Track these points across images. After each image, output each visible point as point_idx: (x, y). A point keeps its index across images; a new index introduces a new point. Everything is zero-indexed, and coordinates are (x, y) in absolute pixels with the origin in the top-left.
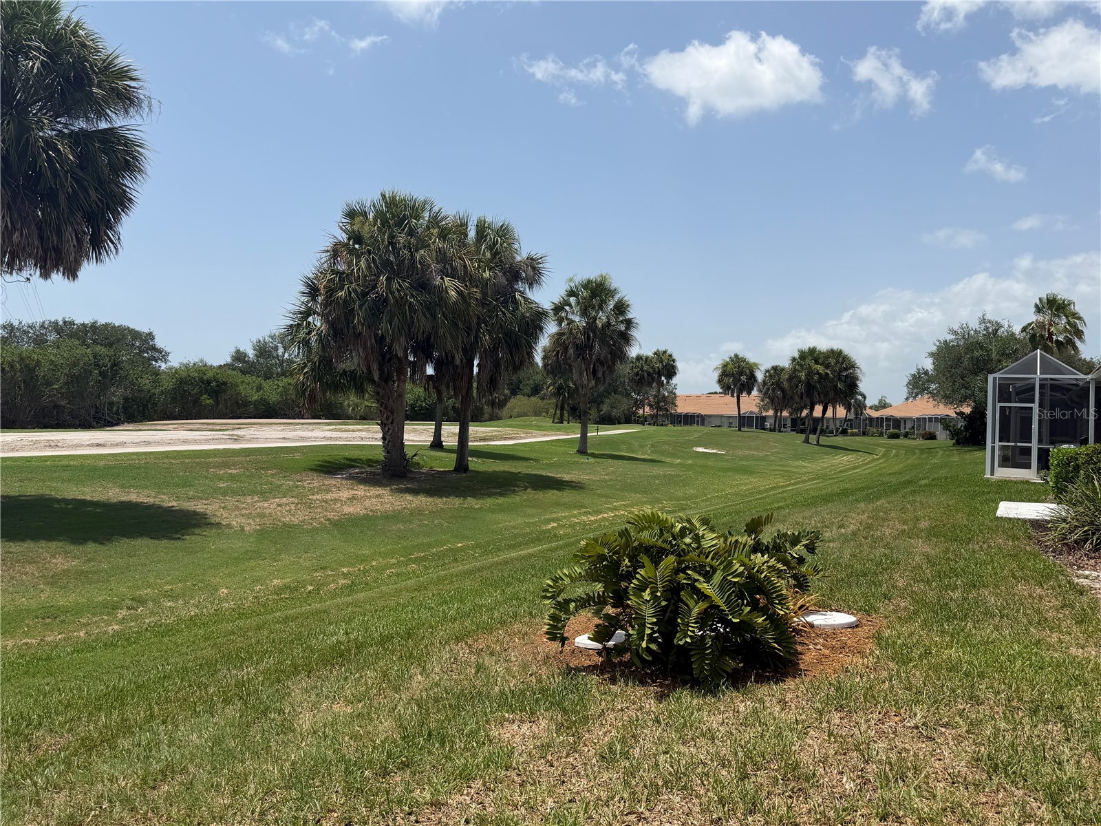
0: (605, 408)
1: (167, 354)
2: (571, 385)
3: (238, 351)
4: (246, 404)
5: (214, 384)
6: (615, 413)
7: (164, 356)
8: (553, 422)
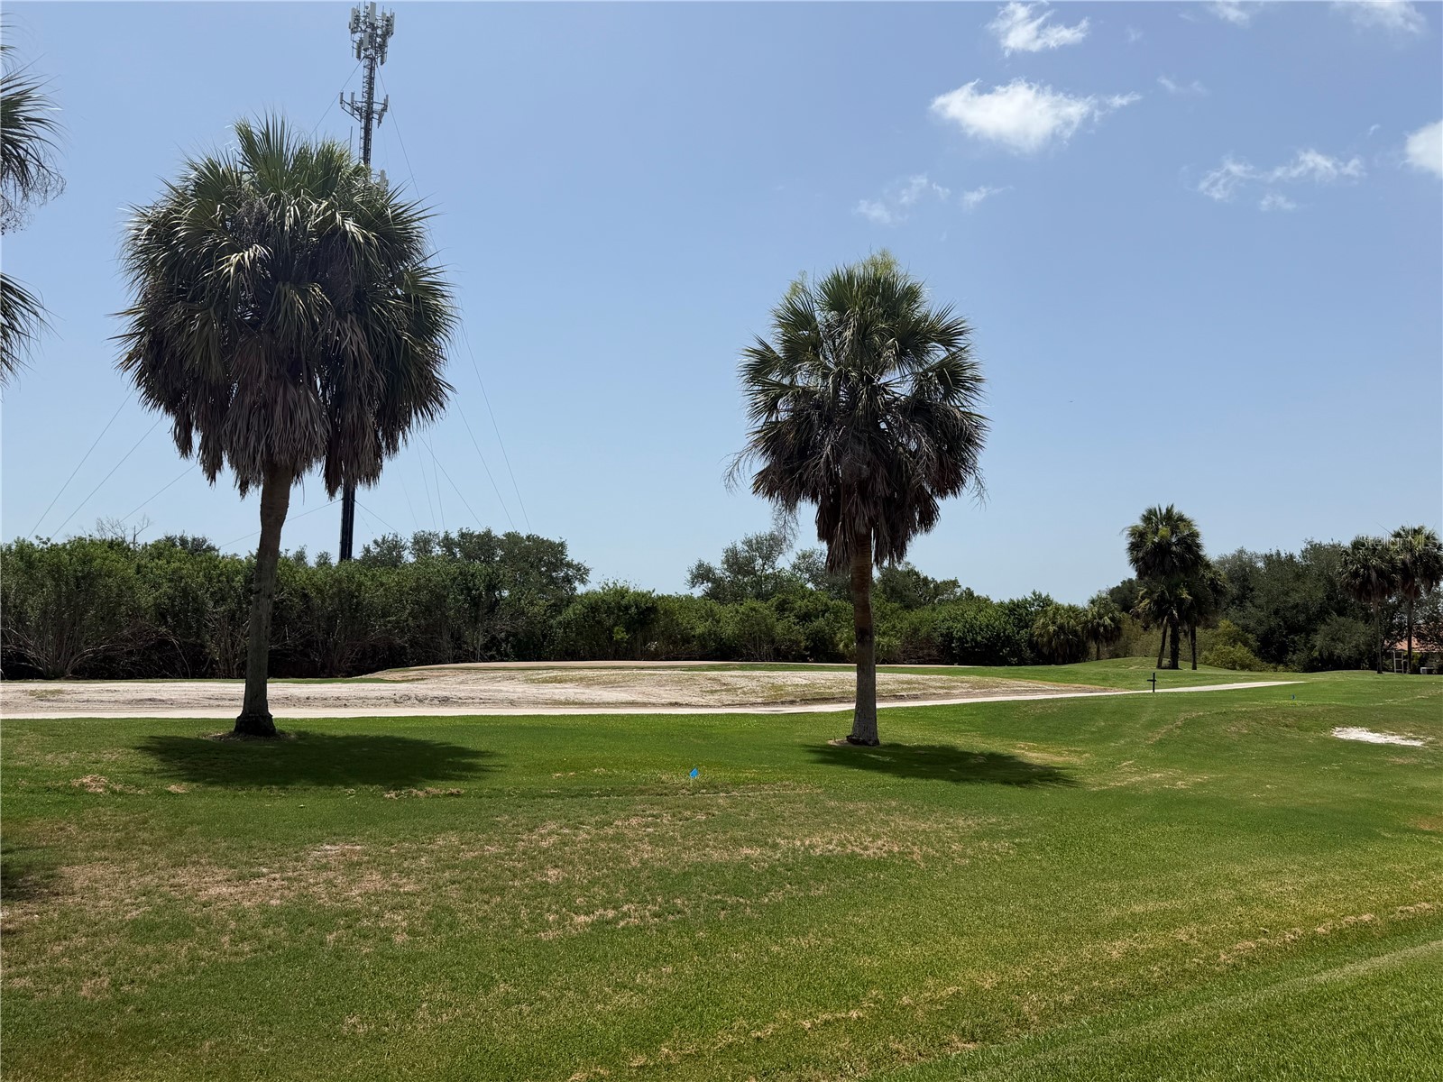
0: (1319, 641)
1: (587, 571)
2: (1185, 595)
3: (700, 566)
4: (687, 640)
5: (633, 610)
6: (1341, 650)
7: (581, 573)
8: (1159, 666)
